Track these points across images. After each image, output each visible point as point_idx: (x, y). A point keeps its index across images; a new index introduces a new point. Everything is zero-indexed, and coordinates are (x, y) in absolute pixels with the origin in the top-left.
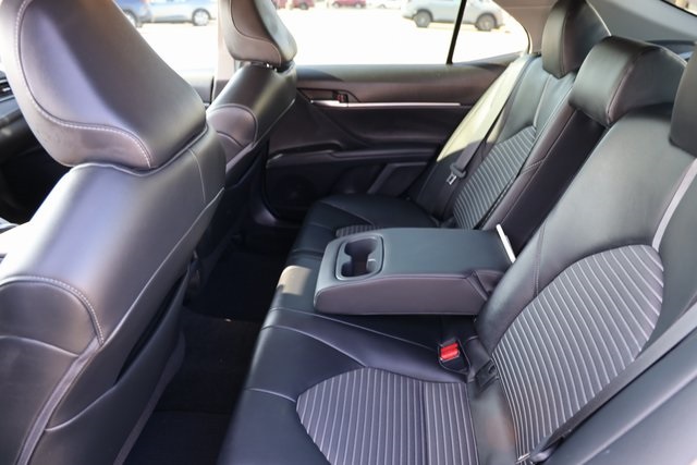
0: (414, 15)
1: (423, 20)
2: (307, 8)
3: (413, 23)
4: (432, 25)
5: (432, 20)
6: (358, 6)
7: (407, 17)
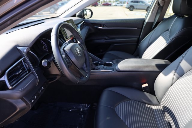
0: (129, 7)
1: (131, 9)
2: (96, 6)
3: (128, 10)
4: (134, 10)
5: (134, 9)
6: (109, 5)
7: (127, 8)
